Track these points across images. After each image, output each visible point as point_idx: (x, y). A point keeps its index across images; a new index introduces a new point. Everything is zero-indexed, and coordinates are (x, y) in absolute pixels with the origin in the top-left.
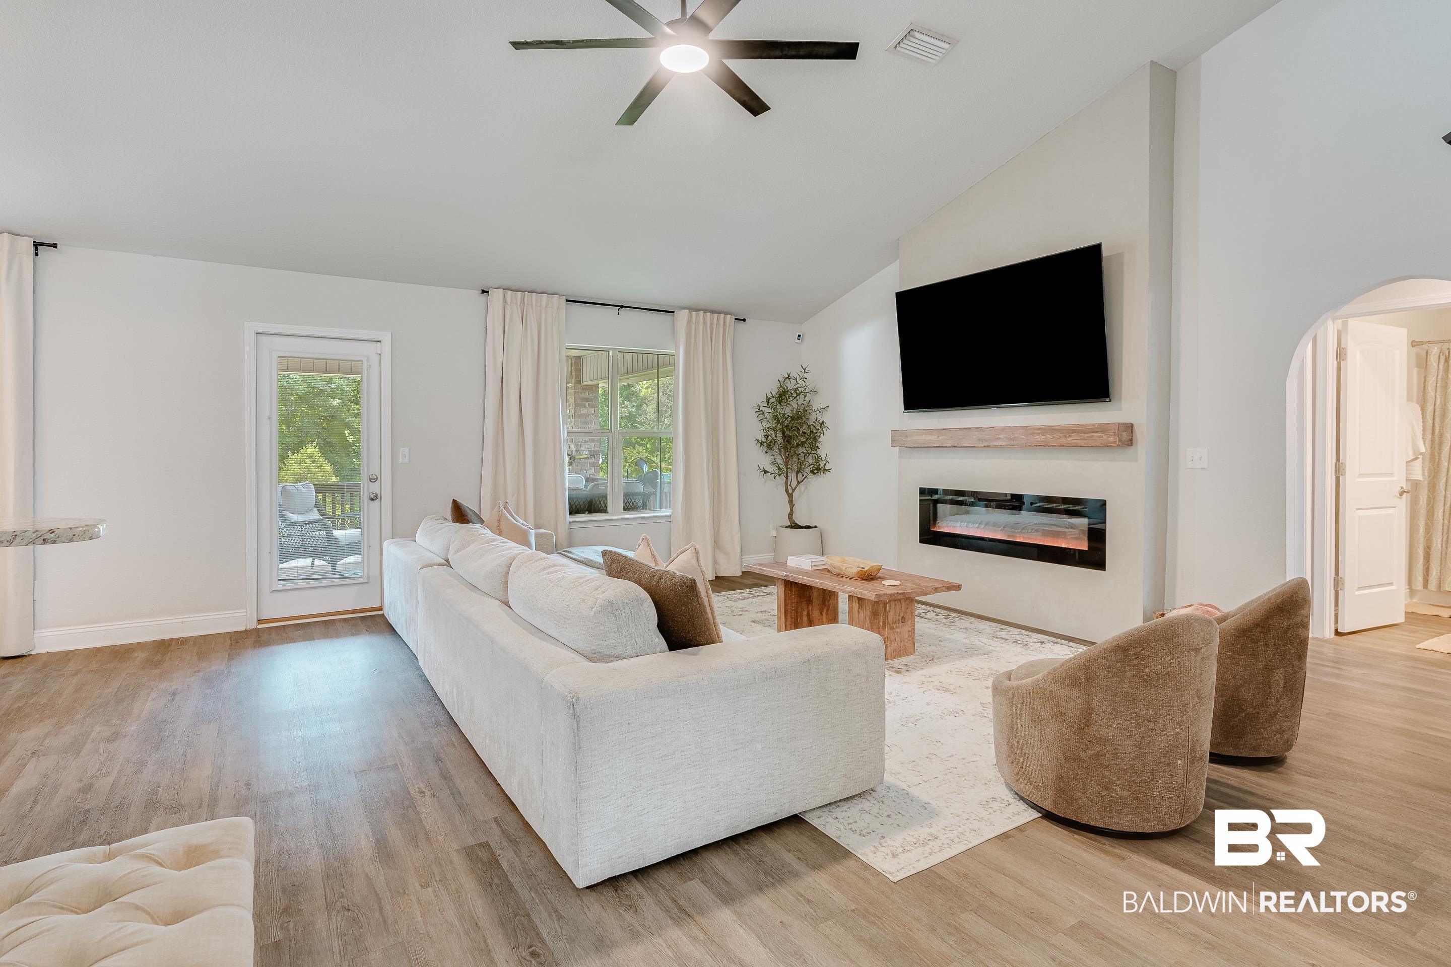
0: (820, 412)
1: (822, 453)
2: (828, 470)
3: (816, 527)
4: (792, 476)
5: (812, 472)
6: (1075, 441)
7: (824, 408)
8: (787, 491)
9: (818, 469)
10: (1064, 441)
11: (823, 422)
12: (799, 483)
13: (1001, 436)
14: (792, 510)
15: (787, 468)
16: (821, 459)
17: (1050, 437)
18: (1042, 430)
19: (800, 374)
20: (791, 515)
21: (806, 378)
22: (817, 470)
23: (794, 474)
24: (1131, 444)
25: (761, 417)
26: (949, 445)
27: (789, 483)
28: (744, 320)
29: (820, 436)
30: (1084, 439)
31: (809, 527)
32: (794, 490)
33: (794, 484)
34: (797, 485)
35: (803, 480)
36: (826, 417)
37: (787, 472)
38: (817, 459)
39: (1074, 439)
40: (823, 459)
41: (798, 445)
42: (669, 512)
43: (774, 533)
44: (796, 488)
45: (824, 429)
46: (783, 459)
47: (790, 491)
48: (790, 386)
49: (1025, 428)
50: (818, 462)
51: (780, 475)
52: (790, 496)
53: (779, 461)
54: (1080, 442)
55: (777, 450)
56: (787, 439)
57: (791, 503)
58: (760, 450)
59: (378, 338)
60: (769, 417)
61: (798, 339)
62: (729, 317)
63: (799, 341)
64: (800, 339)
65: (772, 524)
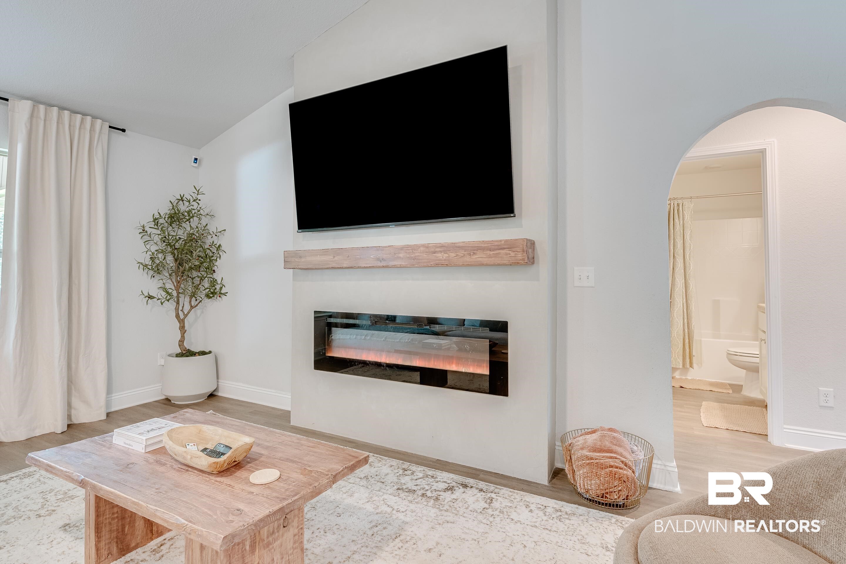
0: (216, 236)
1: (217, 276)
2: (225, 294)
3: (210, 352)
4: (185, 301)
5: (208, 296)
6: (480, 259)
7: (220, 232)
8: (177, 316)
9: (214, 293)
10: (467, 259)
11: (220, 246)
12: (192, 307)
13: (401, 255)
14: (183, 337)
15: (178, 293)
16: (217, 283)
17: (453, 255)
18: (445, 248)
19: (192, 195)
20: (181, 342)
21: (200, 200)
22: (212, 294)
23: (187, 299)
24: (533, 263)
25: (147, 238)
26: (345, 266)
27: (180, 308)
28: (124, 130)
29: (216, 260)
30: (490, 257)
31: (203, 353)
32: (186, 316)
33: (187, 308)
34: (190, 310)
35: (197, 305)
36: (223, 241)
37: (178, 297)
38: (213, 282)
39: (479, 257)
40: (219, 282)
41: (191, 268)
43: (162, 362)
44: (188, 313)
45: (221, 253)
46: (173, 283)
47: (182, 316)
48: (183, 207)
49: (426, 246)
50: (214, 286)
51: (168, 300)
52: (182, 322)
53: (169, 285)
54: (486, 261)
55: (167, 275)
56: (179, 262)
57: (182, 328)
58: (145, 274)
60: (157, 239)
61: (194, 162)
62: (99, 122)
63: (195, 165)
64: (196, 163)
65: (159, 353)
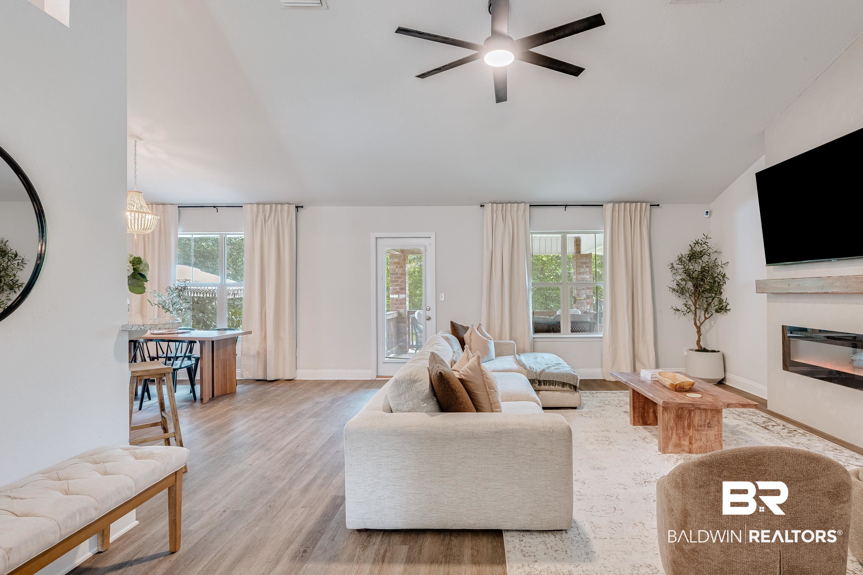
0: (721, 267)
1: (723, 297)
2: (729, 310)
3: (719, 351)
4: (701, 313)
5: (717, 311)
7: (724, 264)
8: (695, 324)
9: (721, 309)
11: (725, 275)
12: (706, 318)
13: (837, 284)
14: (699, 338)
15: (696, 308)
16: (723, 302)
19: (703, 240)
20: (698, 342)
21: (708, 243)
23: (703, 312)
25: (675, 271)
27: (698, 318)
28: (658, 205)
29: (723, 285)
31: (714, 351)
32: (701, 324)
33: (703, 318)
34: (705, 320)
35: (709, 317)
36: (727, 271)
37: (695, 311)
38: (721, 301)
40: (724, 301)
41: (703, 292)
42: (601, 335)
43: (685, 354)
44: (703, 322)
45: (726, 280)
46: (692, 301)
47: (698, 324)
48: (698, 249)
49: (857, 277)
50: (721, 304)
51: (688, 313)
52: (699, 329)
53: (690, 303)
55: (688, 295)
56: (696, 286)
57: (699, 332)
58: (674, 295)
59: (429, 236)
60: (681, 271)
61: (706, 215)
62: (644, 204)
63: (707, 216)
64: (708, 215)
65: (684, 348)
